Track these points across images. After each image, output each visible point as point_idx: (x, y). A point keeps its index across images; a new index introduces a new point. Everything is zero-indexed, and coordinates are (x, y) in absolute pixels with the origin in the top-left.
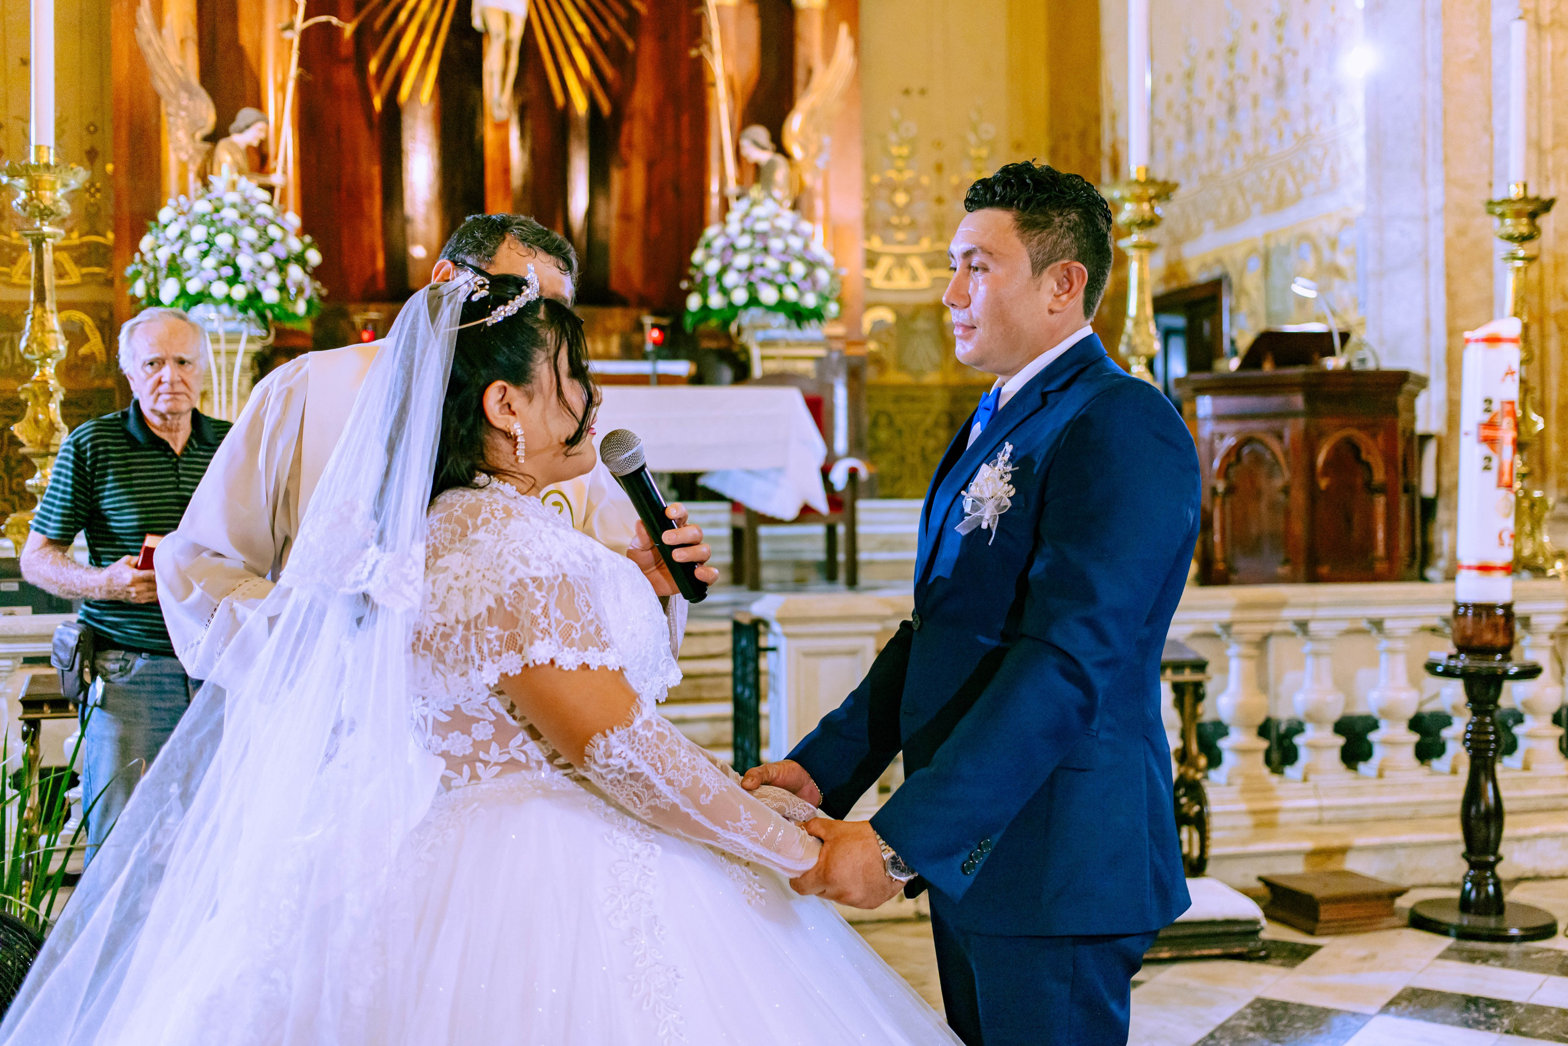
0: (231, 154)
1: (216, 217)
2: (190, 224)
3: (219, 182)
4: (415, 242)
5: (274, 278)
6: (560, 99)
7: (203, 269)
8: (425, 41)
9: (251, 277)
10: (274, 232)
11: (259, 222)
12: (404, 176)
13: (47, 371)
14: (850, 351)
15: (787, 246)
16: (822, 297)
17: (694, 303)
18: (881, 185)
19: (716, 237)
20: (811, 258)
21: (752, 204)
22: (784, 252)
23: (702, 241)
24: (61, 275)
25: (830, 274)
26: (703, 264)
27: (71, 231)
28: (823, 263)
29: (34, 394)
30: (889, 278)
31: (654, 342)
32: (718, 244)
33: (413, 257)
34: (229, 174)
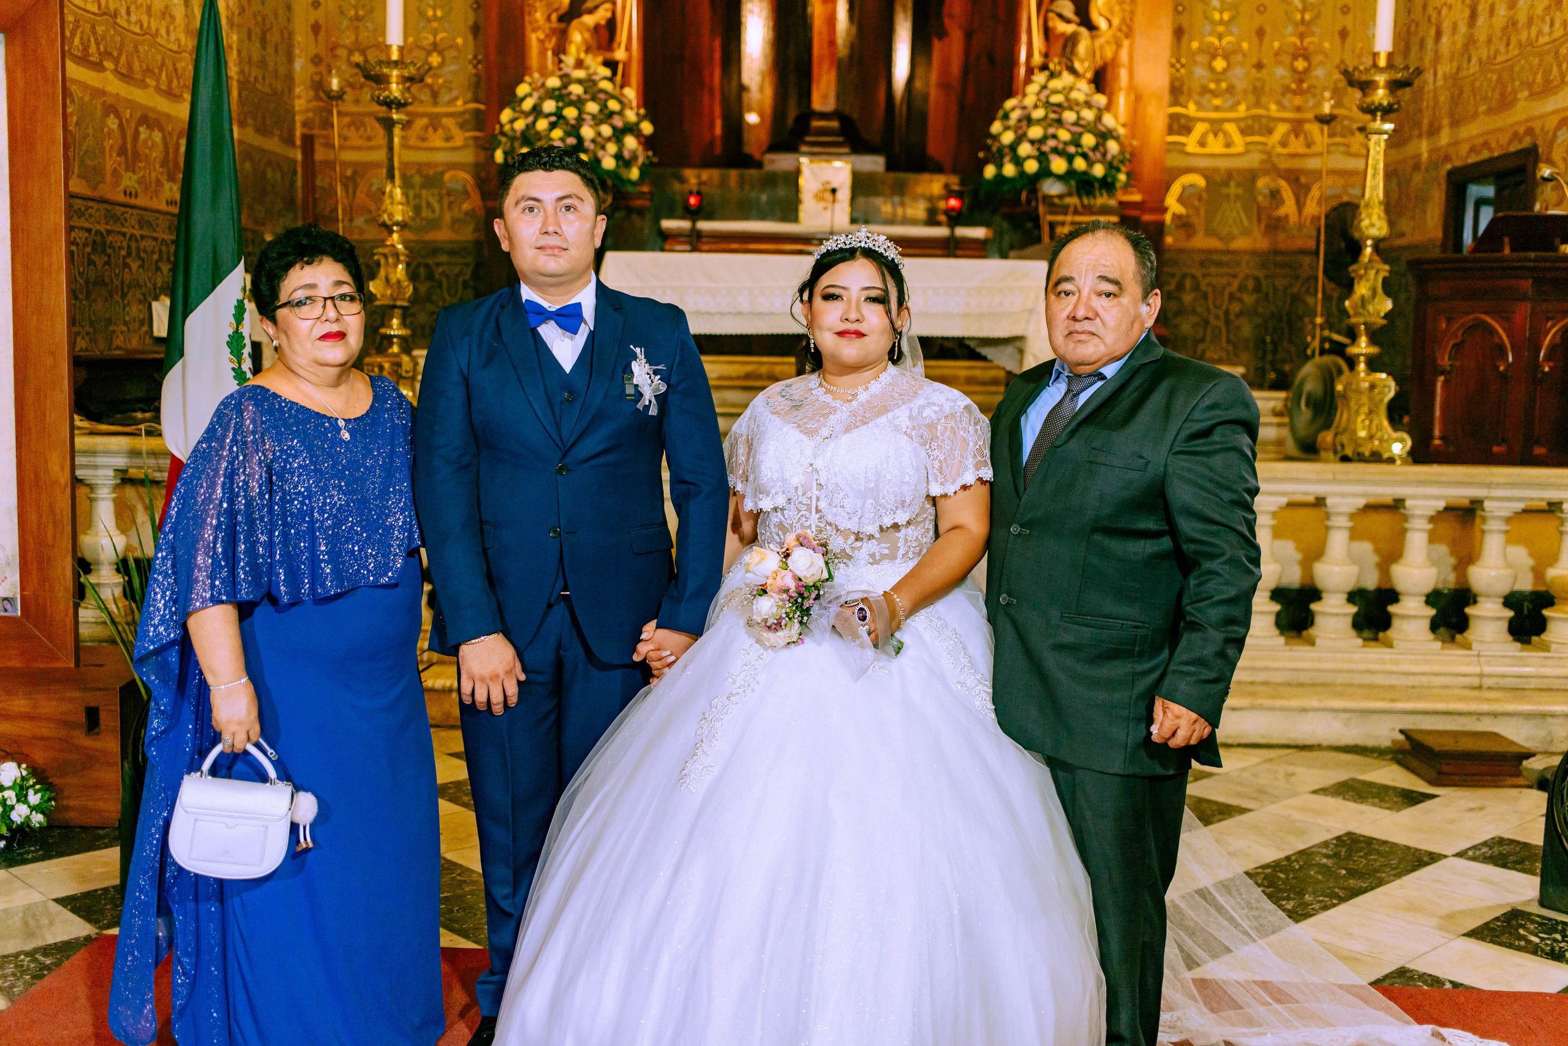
0: (581, 33)
1: (564, 92)
2: (542, 99)
3: (569, 60)
4: (750, 110)
5: (612, 148)
7: (551, 139)
9: (592, 146)
10: (613, 105)
11: (602, 96)
12: (743, 47)
13: (395, 236)
14: (1147, 217)
15: (1079, 118)
16: (1112, 167)
17: (990, 171)
18: (1200, 50)
19: (1013, 109)
20: (1103, 129)
21: (1053, 75)
22: (1076, 124)
23: (1001, 113)
24: (448, 139)
25: (1121, 144)
26: (1000, 135)
27: (456, 99)
28: (1115, 134)
29: (385, 256)
30: (1202, 144)
31: (953, 209)
32: (1015, 116)
33: (748, 124)
34: (578, 52)
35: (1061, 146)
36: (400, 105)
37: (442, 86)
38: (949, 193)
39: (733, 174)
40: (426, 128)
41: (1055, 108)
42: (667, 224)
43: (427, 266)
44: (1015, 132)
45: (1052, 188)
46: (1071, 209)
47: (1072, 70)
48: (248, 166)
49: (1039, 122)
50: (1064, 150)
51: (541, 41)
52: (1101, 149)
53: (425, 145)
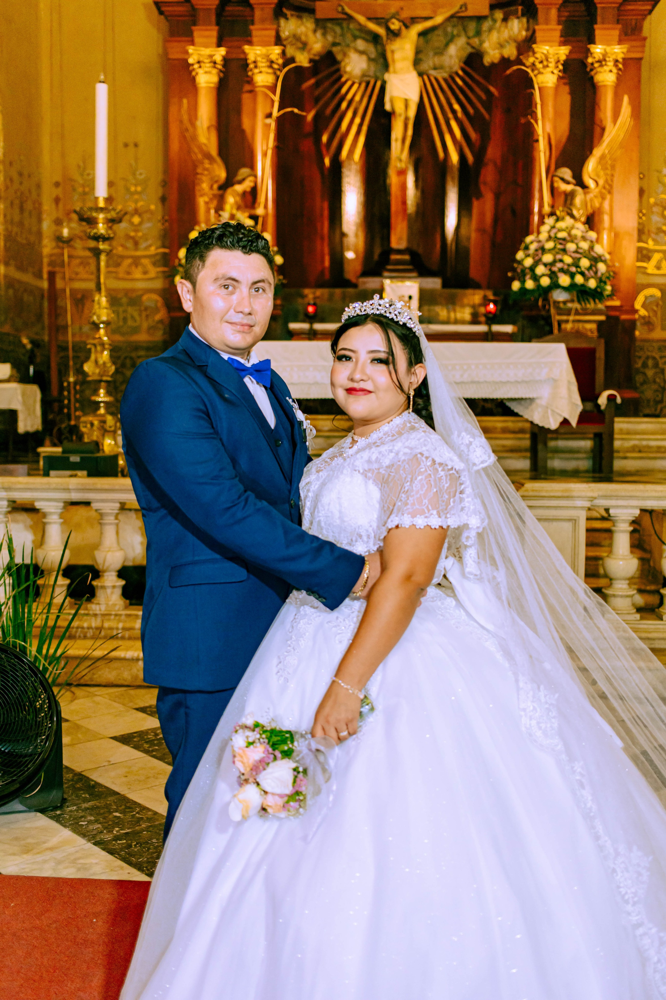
0: (234, 197)
3: (225, 214)
4: (348, 249)
6: (441, 154)
8: (357, 120)
12: (343, 207)
13: (102, 332)
14: (624, 317)
15: (578, 247)
16: (601, 281)
17: (516, 286)
18: (656, 204)
19: (532, 243)
20: (595, 255)
21: (558, 220)
22: (576, 252)
23: (523, 246)
24: (145, 273)
25: (608, 266)
26: (523, 260)
27: (150, 246)
28: (603, 258)
29: (95, 345)
30: (658, 267)
31: (490, 312)
32: (533, 247)
33: (347, 259)
34: (232, 208)
35: (566, 267)
36: (105, 239)
37: (141, 238)
38: (486, 301)
39: (338, 291)
40: (130, 266)
41: (561, 241)
42: (294, 326)
43: (131, 358)
44: (533, 258)
45: (559, 296)
46: (573, 312)
47: (572, 216)
48: (11, 292)
49: (550, 251)
50: (568, 270)
51: (207, 203)
52: (594, 269)
53: (130, 277)
